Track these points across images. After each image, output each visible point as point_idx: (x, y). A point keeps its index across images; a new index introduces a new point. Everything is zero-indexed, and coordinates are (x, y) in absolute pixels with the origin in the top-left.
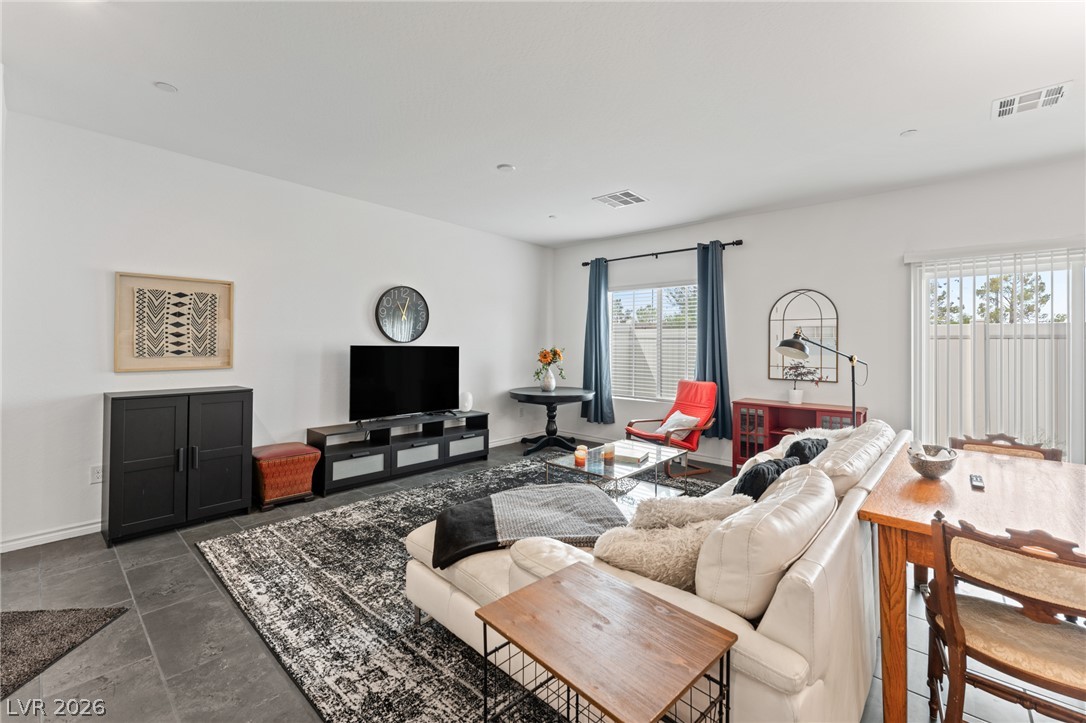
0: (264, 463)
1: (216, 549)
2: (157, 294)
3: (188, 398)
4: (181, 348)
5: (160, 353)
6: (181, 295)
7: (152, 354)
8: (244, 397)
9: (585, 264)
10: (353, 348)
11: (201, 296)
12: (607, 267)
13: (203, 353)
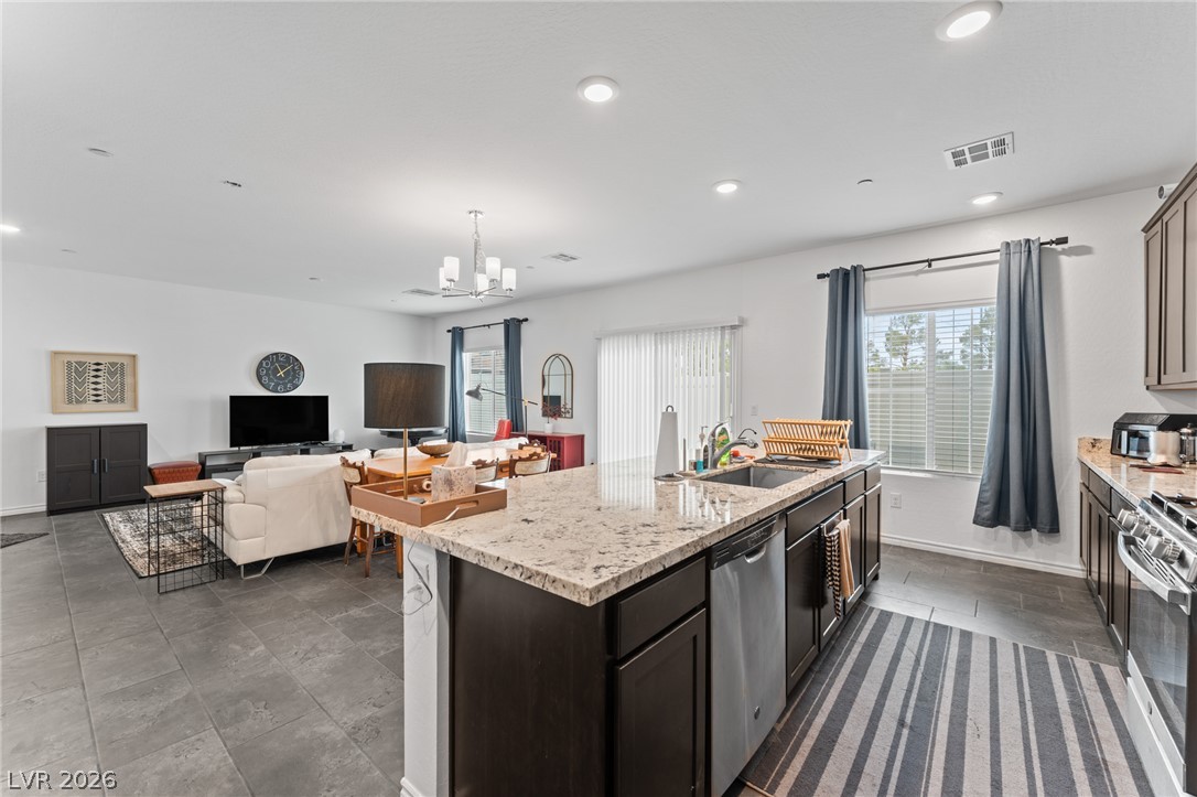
0: (156, 472)
1: (114, 518)
2: (80, 364)
3: (100, 430)
4: (99, 398)
5: (84, 401)
6: (98, 364)
7: (78, 402)
8: (141, 429)
9: (449, 331)
10: (232, 398)
11: (113, 364)
12: (462, 333)
13: (116, 401)
